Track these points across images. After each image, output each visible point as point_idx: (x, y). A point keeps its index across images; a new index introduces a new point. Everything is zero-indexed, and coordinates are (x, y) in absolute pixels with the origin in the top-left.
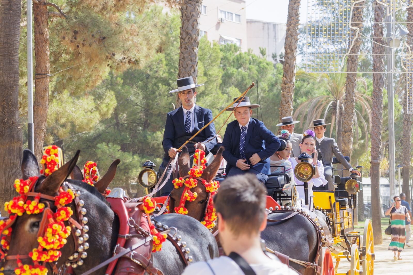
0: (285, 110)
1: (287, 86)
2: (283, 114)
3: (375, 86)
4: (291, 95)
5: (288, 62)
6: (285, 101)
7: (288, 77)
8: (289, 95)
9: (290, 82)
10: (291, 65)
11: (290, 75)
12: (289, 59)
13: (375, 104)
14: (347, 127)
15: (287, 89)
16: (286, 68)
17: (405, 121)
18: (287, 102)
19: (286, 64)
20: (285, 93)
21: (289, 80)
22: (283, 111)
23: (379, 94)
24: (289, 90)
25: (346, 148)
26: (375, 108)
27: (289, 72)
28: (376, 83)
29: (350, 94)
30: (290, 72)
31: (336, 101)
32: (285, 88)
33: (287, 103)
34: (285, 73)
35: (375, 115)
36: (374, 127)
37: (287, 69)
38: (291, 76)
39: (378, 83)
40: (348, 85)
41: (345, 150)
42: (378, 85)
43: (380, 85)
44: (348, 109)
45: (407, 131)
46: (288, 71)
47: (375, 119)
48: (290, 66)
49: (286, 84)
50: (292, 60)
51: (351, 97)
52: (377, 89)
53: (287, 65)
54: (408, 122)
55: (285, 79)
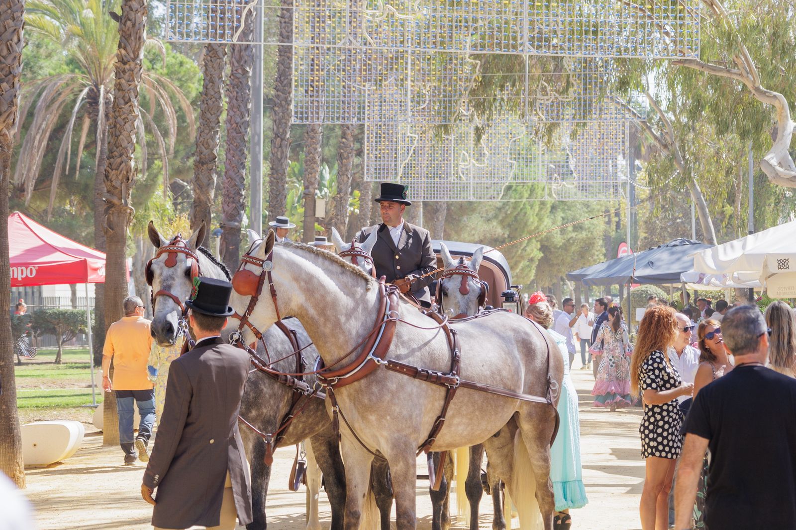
0: (123, 117)
1: (127, 67)
2: (118, 126)
3: (236, 64)
4: (136, 86)
5: (131, 18)
6: (123, 98)
7: (129, 48)
8: (132, 87)
9: (134, 59)
10: (137, 24)
11: (134, 44)
12: (132, 10)
13: (234, 101)
14: (205, 151)
15: (127, 74)
16: (126, 30)
17: (275, 138)
18: (127, 100)
19: (126, 21)
20: (123, 81)
21: (132, 55)
22: (119, 118)
23: (244, 82)
24: (132, 75)
25: (202, 197)
26: (235, 110)
27: (133, 38)
28: (237, 57)
29: (213, 83)
30: (136, 39)
31: (97, 86)
32: (124, 72)
33: (126, 103)
34: (123, 39)
35: (234, 125)
36: (232, 152)
37: (128, 33)
38: (137, 46)
39: (241, 57)
40: (209, 63)
41: (200, 202)
42: (242, 63)
43: (246, 62)
44: (209, 115)
45: (280, 160)
46: (130, 36)
47: (234, 134)
48: (134, 25)
49: (125, 63)
50: (139, 14)
51: (216, 90)
52: (240, 71)
53: (129, 23)
54: (282, 140)
55: (123, 52)
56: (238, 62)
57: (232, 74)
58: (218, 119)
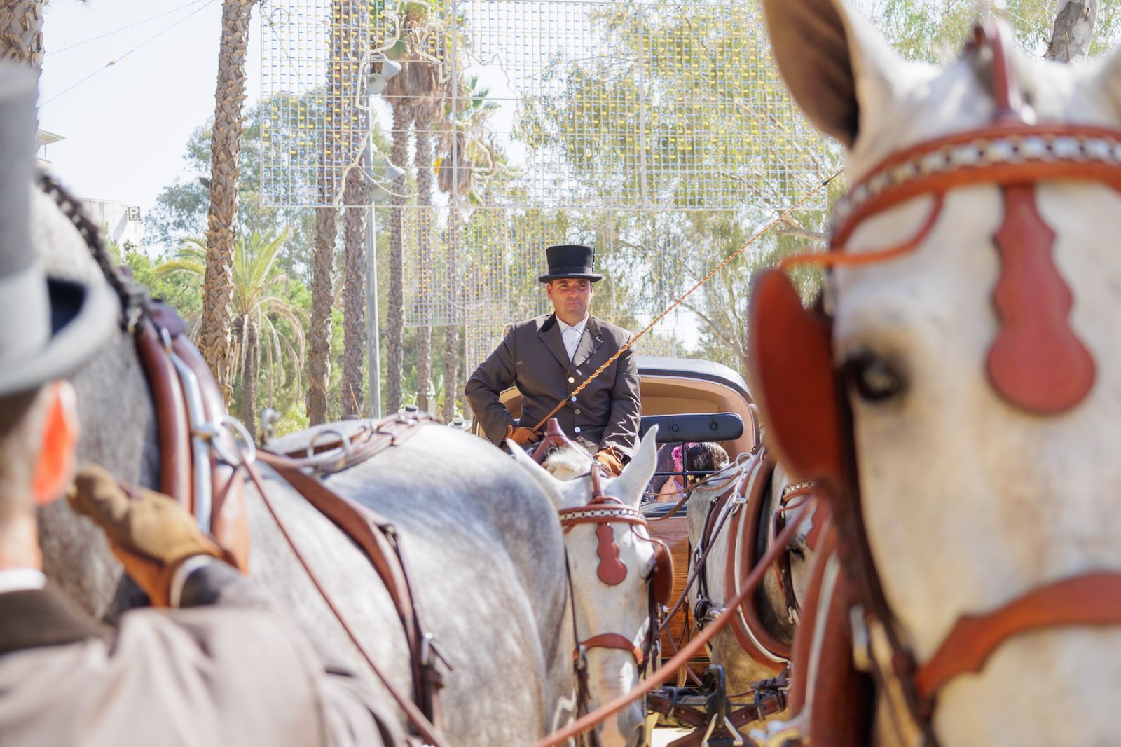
0: (216, 289)
1: (219, 234)
2: (211, 298)
3: (350, 271)
4: (230, 255)
5: (221, 181)
6: (216, 268)
7: (220, 215)
8: (225, 256)
9: (226, 227)
10: (228, 188)
11: (225, 210)
12: (222, 173)
13: (350, 305)
14: (319, 341)
15: (219, 242)
16: (216, 194)
17: (390, 344)
18: (220, 270)
19: (216, 186)
20: (215, 250)
21: (224, 222)
22: (212, 290)
23: (358, 285)
24: (225, 244)
25: (317, 386)
26: (351, 312)
27: (224, 203)
28: (351, 265)
29: (324, 273)
30: (227, 204)
31: (242, 316)
32: (216, 240)
33: (220, 273)
34: (214, 204)
35: (351, 326)
36: (349, 351)
37: (219, 198)
38: (229, 211)
39: (354, 264)
40: (319, 255)
41: (315, 390)
42: (356, 269)
43: (359, 268)
44: (320, 305)
45: (395, 364)
46: (221, 201)
47: (351, 335)
48: (225, 189)
49: (216, 231)
50: (230, 177)
51: (327, 280)
52: (354, 277)
53: (219, 187)
54: (396, 346)
55: (214, 218)
56: (352, 268)
57: (347, 280)
58: (329, 308)
